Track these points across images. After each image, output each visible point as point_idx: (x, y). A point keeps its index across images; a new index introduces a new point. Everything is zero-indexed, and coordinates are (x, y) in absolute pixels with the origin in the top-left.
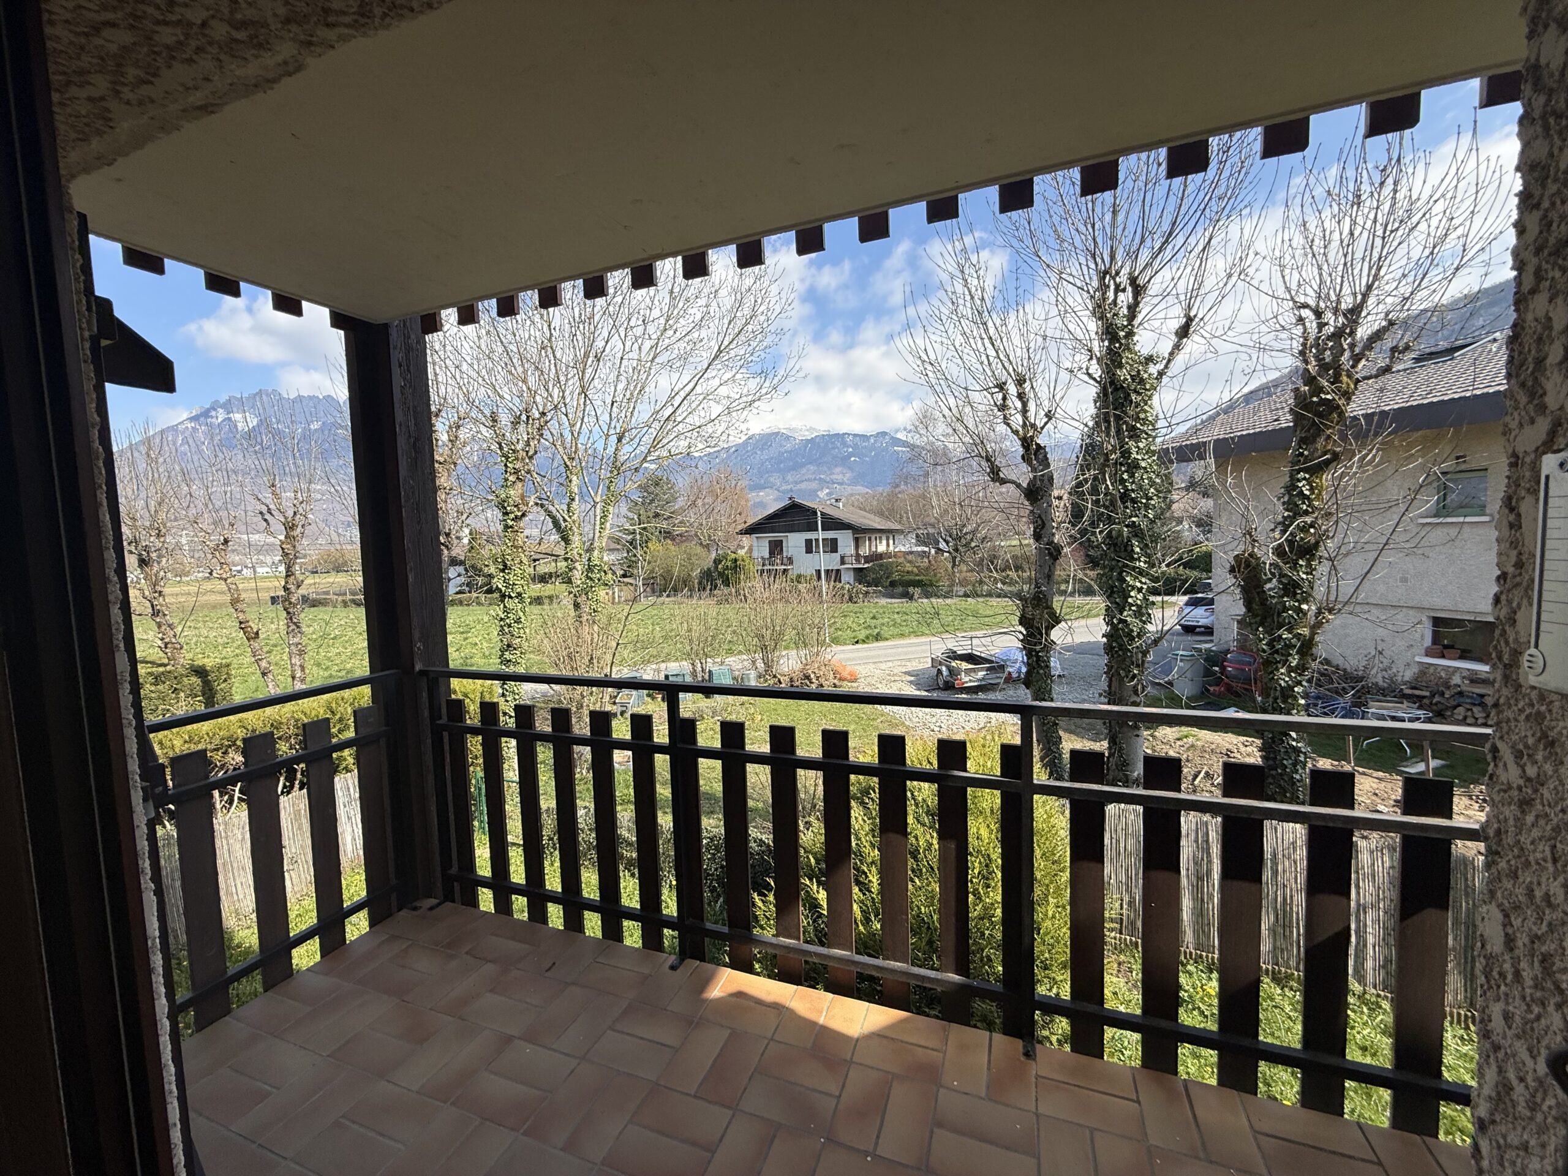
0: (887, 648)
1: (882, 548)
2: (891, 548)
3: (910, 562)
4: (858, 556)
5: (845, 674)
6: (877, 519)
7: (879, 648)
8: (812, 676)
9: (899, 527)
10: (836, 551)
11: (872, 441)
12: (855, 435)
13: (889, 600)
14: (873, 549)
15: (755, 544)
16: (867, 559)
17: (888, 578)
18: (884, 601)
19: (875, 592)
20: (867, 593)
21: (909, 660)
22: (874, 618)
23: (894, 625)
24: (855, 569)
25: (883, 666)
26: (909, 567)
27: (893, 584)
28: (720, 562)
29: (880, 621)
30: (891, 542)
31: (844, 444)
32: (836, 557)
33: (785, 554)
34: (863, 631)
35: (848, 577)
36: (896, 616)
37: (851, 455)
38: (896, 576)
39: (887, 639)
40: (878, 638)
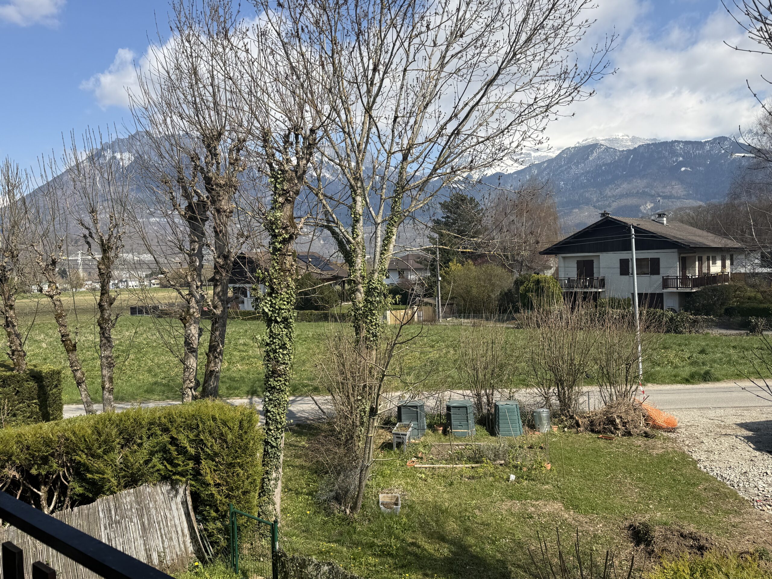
0: (717, 391)
1: (716, 268)
2: (728, 270)
3: (753, 286)
4: (684, 279)
5: (660, 421)
6: (711, 236)
7: (708, 391)
8: (618, 421)
9: (738, 245)
10: (658, 273)
11: (708, 148)
12: (687, 143)
13: (724, 331)
14: (705, 270)
15: (562, 265)
16: (696, 282)
17: (722, 304)
18: (716, 332)
19: (707, 321)
20: (695, 321)
21: (747, 408)
22: (702, 352)
23: (729, 362)
24: (680, 294)
25: (711, 414)
26: (750, 292)
27: (729, 312)
28: (522, 283)
29: (711, 356)
30: (728, 263)
31: (674, 153)
32: (657, 279)
33: (595, 276)
34: (687, 369)
35: (670, 303)
36: (732, 351)
37: (681, 164)
38: (733, 303)
39: (718, 380)
40: (706, 377)
